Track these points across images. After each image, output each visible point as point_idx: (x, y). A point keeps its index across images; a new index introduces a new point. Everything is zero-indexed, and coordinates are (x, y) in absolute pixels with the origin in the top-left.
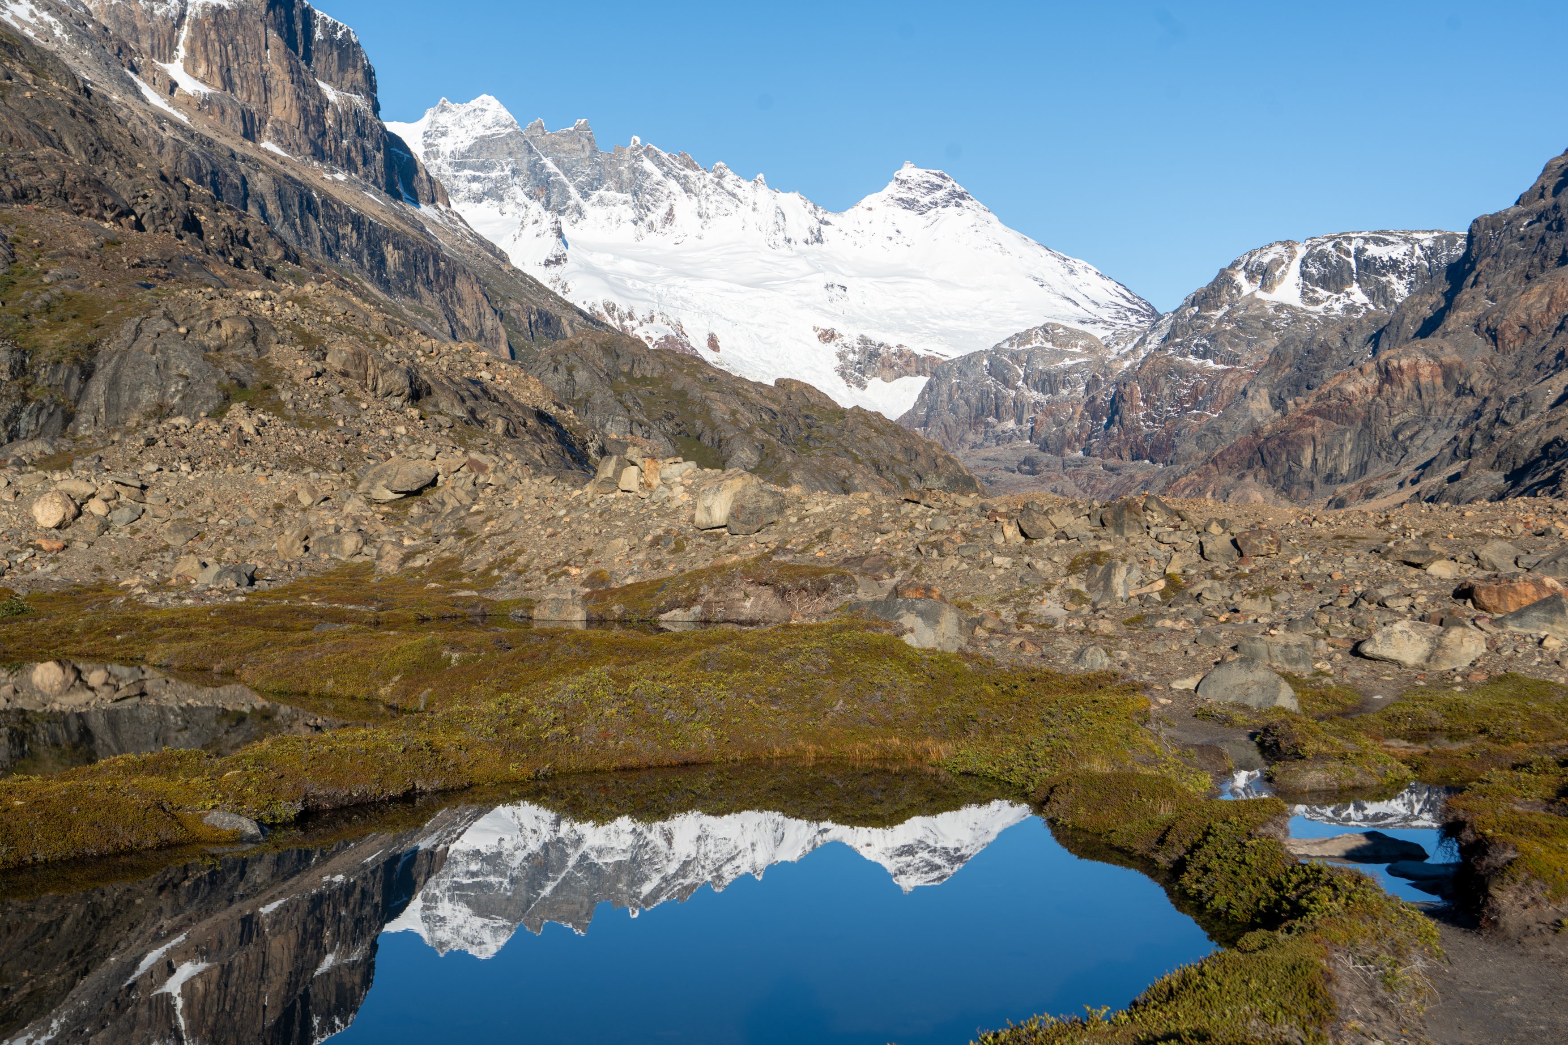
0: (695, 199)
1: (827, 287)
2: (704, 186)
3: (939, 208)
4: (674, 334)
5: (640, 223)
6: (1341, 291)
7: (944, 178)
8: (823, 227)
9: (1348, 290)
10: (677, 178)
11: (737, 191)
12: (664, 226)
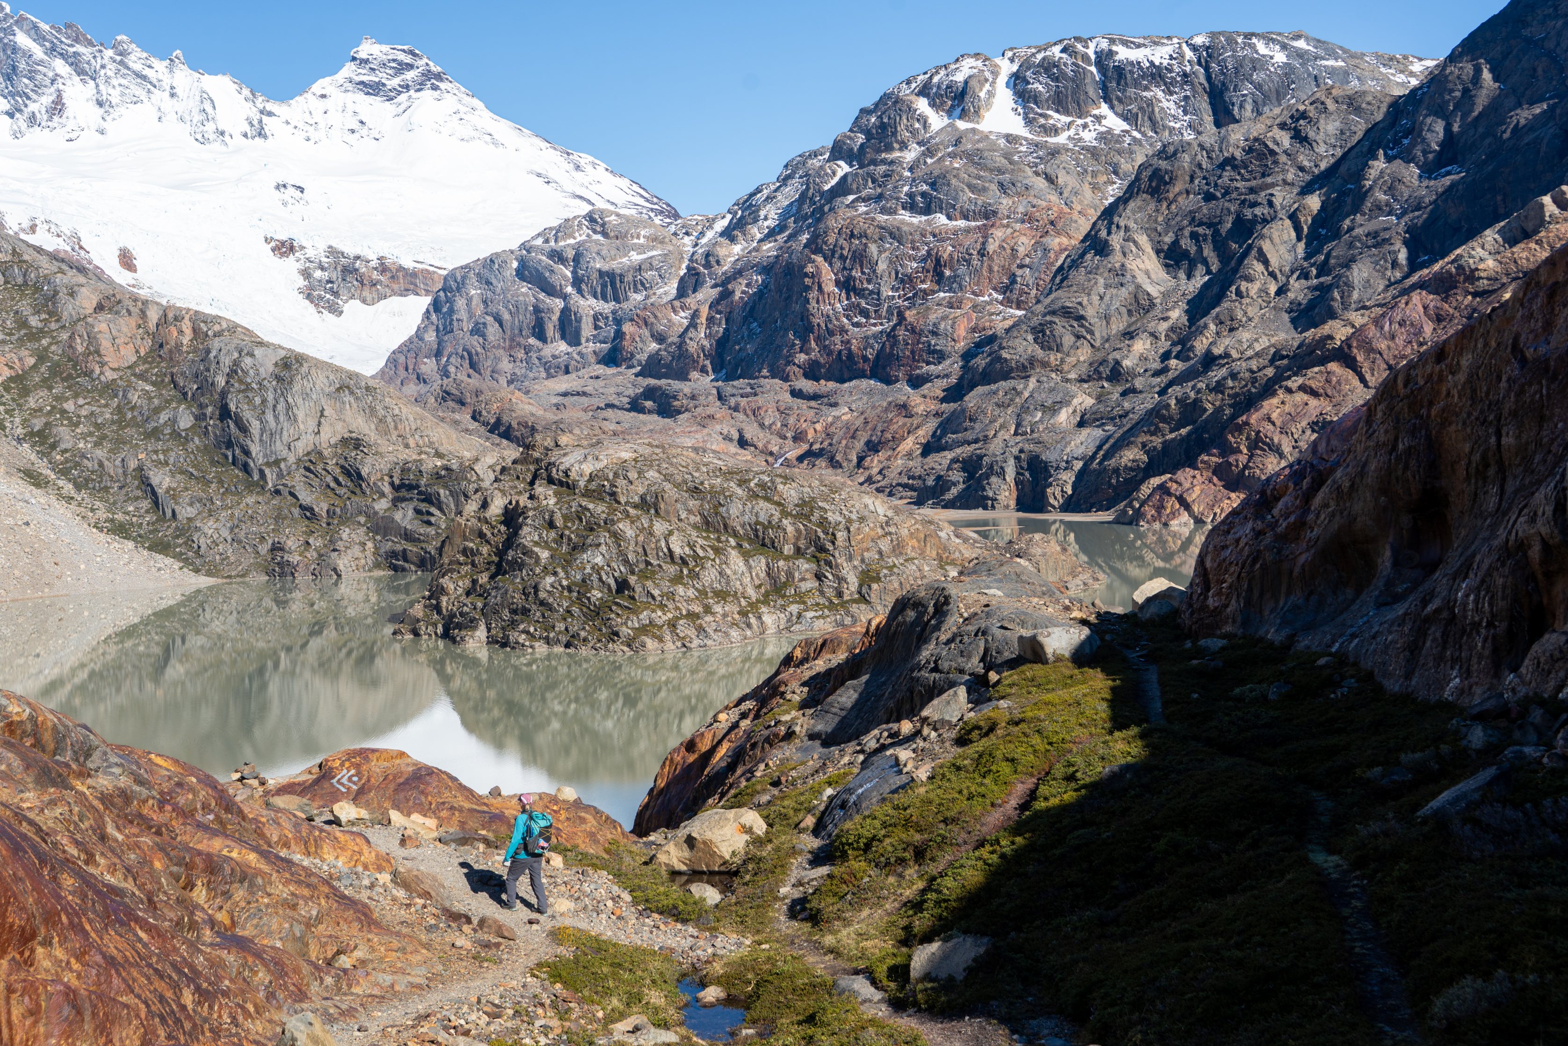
0: (92, 83)
1: (278, 187)
2: (103, 67)
3: (412, 92)
4: (68, 249)
5: (17, 115)
6: (1088, 114)
7: (415, 55)
8: (265, 119)
9: (1096, 112)
10: (63, 56)
11: (147, 72)
12: (50, 119)
